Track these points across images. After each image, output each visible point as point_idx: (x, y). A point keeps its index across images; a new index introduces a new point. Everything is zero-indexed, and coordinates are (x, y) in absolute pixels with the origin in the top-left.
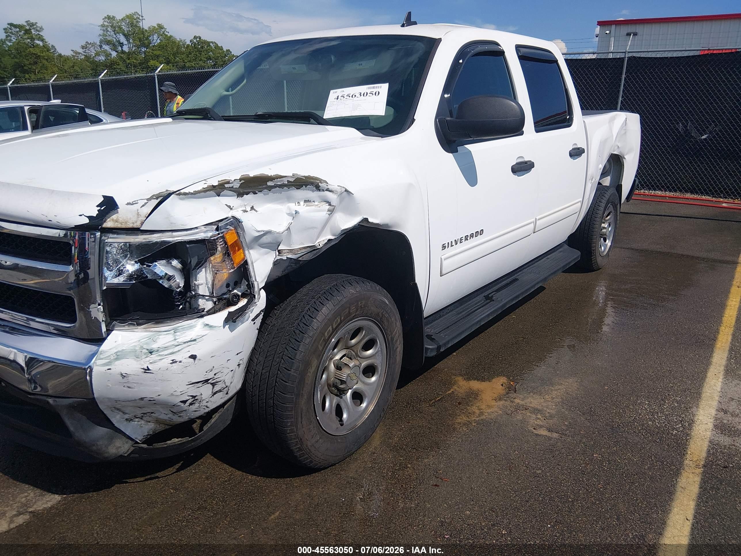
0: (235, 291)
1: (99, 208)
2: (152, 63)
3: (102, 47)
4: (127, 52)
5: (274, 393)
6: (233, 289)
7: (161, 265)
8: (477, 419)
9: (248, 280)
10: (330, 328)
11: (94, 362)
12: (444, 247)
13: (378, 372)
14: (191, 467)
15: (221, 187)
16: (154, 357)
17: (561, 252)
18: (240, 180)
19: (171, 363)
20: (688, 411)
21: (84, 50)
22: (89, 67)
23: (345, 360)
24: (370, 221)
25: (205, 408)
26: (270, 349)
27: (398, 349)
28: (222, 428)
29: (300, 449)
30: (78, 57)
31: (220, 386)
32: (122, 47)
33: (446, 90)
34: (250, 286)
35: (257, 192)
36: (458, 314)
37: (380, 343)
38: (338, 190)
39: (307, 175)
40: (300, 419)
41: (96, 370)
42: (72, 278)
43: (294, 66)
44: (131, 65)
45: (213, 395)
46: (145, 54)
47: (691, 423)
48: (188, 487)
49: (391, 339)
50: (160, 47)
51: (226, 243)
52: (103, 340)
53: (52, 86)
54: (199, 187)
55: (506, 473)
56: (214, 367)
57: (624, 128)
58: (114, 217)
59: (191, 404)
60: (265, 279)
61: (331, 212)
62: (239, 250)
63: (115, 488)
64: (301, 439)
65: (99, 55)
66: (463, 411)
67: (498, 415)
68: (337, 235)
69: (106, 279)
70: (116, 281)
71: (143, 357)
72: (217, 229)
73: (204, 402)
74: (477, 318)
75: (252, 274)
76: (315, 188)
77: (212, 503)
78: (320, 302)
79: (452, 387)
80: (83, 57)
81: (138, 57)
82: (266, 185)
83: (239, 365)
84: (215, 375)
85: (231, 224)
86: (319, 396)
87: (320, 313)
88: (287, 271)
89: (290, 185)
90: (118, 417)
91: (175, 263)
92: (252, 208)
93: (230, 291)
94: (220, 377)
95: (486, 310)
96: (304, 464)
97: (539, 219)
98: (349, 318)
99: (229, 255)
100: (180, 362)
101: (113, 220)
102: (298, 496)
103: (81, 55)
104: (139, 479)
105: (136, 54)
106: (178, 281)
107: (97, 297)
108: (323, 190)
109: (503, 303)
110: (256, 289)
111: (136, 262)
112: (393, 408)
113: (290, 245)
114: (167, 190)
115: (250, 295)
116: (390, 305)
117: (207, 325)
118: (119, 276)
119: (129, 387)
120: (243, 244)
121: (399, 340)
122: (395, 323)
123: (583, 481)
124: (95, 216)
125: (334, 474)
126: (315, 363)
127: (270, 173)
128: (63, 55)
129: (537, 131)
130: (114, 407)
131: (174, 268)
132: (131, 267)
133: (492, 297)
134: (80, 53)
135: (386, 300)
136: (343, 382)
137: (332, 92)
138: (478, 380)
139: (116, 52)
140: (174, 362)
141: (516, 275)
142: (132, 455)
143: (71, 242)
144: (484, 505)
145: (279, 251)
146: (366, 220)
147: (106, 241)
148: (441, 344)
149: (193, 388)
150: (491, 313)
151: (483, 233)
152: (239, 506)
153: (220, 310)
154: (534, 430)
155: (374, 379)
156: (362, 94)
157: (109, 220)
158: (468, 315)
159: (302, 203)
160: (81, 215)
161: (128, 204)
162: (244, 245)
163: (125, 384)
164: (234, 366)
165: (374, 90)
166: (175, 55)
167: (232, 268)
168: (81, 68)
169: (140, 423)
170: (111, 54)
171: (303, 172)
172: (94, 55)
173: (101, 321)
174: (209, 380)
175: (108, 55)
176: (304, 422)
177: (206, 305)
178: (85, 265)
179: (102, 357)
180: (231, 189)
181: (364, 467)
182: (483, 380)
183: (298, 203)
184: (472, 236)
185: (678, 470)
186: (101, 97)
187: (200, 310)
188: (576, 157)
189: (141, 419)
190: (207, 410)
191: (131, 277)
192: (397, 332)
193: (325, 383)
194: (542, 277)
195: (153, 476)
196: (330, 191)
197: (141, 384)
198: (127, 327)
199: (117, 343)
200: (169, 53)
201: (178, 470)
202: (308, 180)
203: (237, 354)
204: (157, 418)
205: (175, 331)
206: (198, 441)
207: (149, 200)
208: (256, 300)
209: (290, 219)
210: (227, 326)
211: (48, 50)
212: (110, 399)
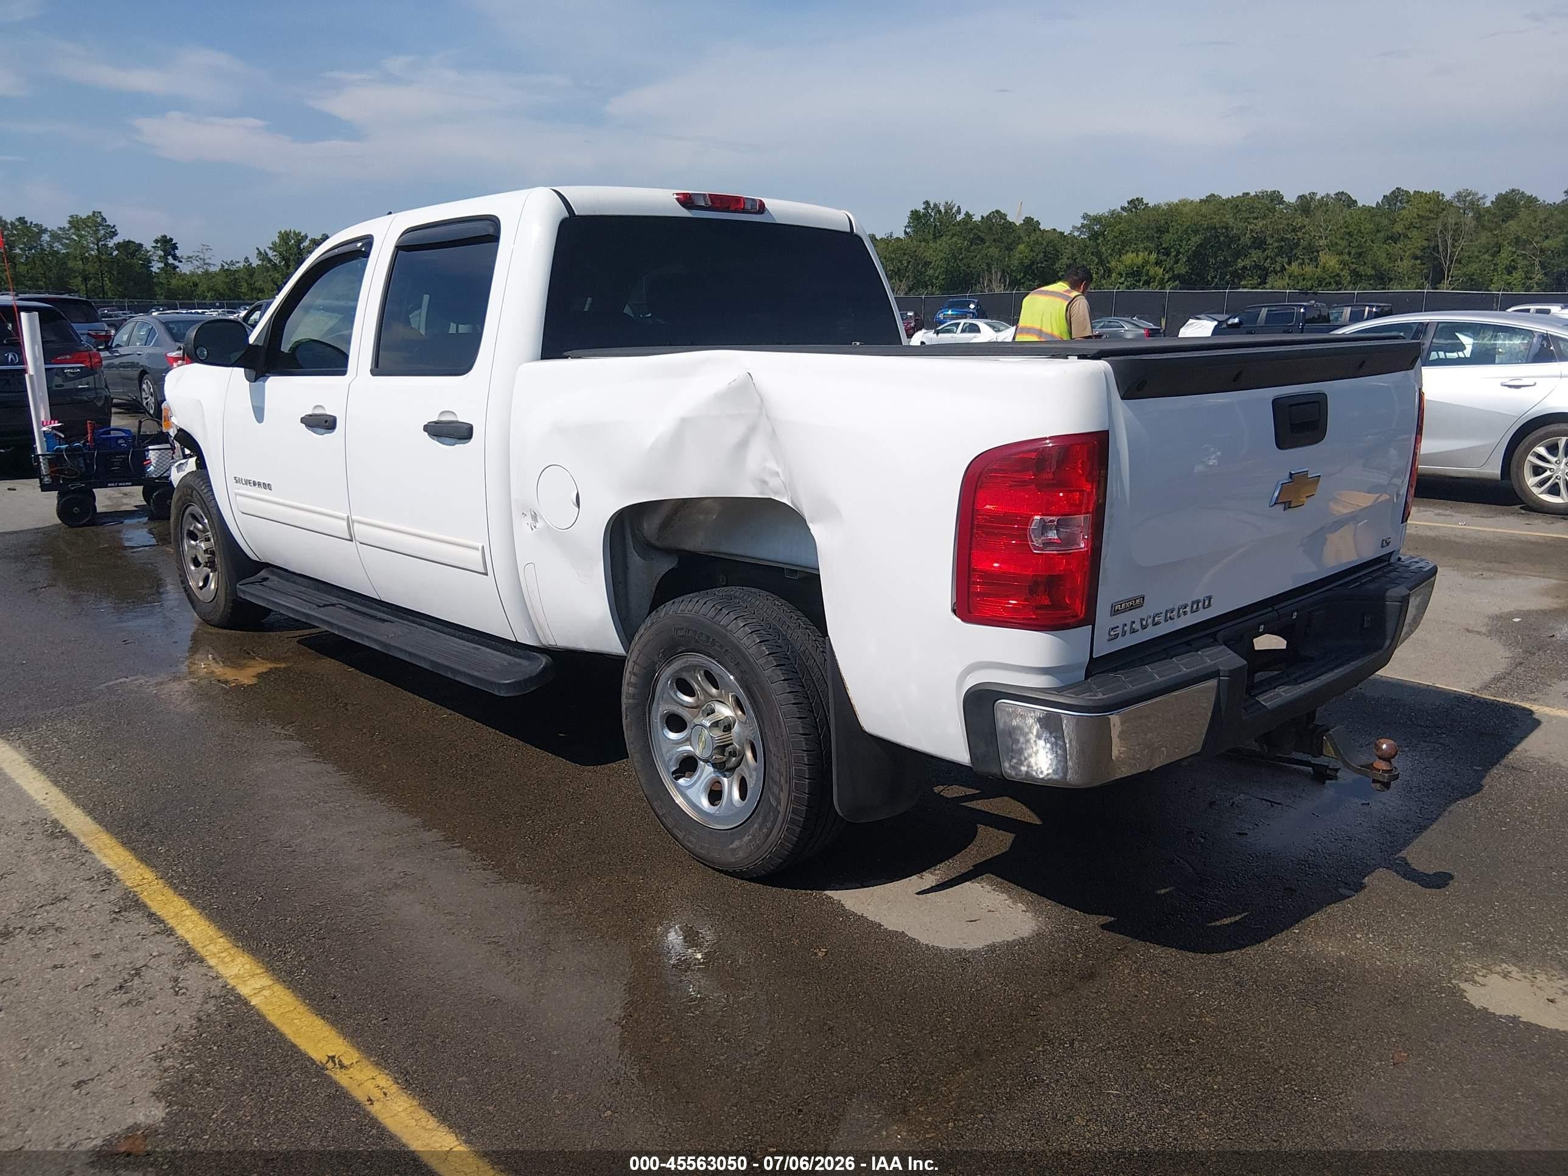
129: (375, 373)
188: (449, 440)
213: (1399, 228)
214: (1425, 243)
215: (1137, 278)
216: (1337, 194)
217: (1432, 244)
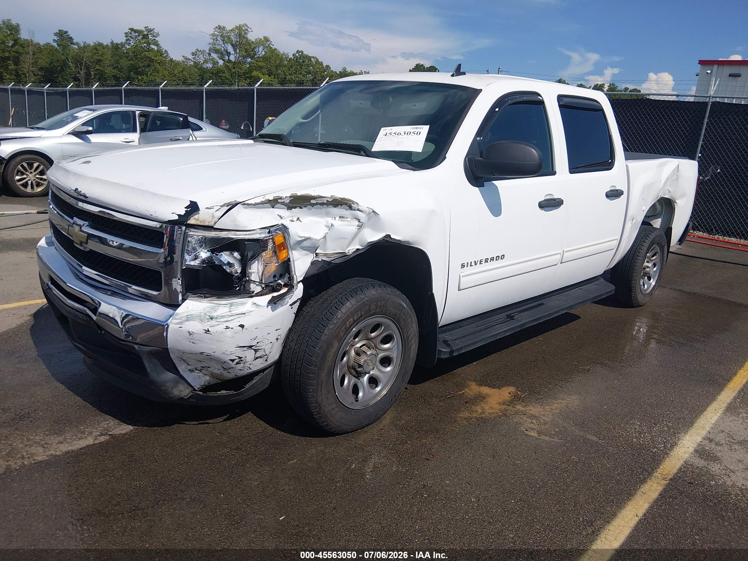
0: (280, 281)
1: (186, 209)
2: (255, 73)
3: (211, 55)
4: (233, 61)
5: (302, 365)
6: (278, 280)
7: (226, 255)
8: (478, 416)
9: (289, 274)
10: (351, 319)
11: (171, 321)
12: (463, 266)
13: (393, 363)
14: (235, 419)
15: (275, 201)
16: (213, 322)
17: (595, 284)
18: (290, 197)
19: (225, 329)
20: (674, 436)
21: (194, 57)
22: (197, 73)
23: (364, 348)
24: (392, 237)
25: (248, 369)
26: (302, 330)
27: (413, 347)
28: (261, 390)
29: (319, 413)
30: (188, 62)
31: (261, 353)
32: (229, 56)
33: (479, 133)
34: (291, 278)
35: (303, 207)
36: (477, 327)
37: (397, 339)
38: (366, 210)
39: (342, 197)
40: (320, 387)
41: (171, 326)
42: (162, 260)
43: (361, 102)
44: (235, 74)
45: (255, 360)
46: (250, 64)
47: (674, 445)
48: (230, 433)
49: (407, 337)
50: (265, 58)
51: (274, 243)
52: (179, 306)
53: (161, 91)
54: (258, 200)
55: (489, 459)
56: (257, 337)
57: (676, 174)
58: (196, 217)
59: (237, 363)
60: (303, 274)
61: (360, 227)
62: (284, 250)
63: (175, 426)
64: (320, 405)
65: (207, 63)
66: (467, 409)
67: (498, 416)
68: (364, 245)
69: (186, 261)
70: (192, 263)
71: (206, 321)
72: (269, 233)
73: (248, 364)
74: (494, 332)
75: (293, 269)
76: (348, 208)
77: (247, 446)
78: (346, 298)
79: (463, 389)
80: (192, 63)
81: (243, 67)
82: (310, 202)
83: (277, 339)
84: (258, 343)
85: (280, 229)
86: (338, 373)
87: (345, 306)
88: (320, 270)
89: (328, 204)
90: (183, 367)
91: (236, 254)
92: (298, 219)
93: (276, 281)
94: (261, 346)
95: (504, 327)
96: (321, 426)
97: (566, 252)
98: (370, 314)
99: (276, 253)
100: (232, 328)
101: (195, 219)
102: (314, 451)
103: (190, 61)
104: (194, 423)
105: (241, 64)
106: (236, 268)
107: (179, 273)
108: (355, 210)
109: (522, 323)
110: (295, 282)
111: (208, 251)
112: (407, 398)
113: (325, 250)
114: (235, 201)
115: (290, 286)
116: (407, 309)
117: (255, 304)
118: (195, 260)
119: (193, 343)
120: (288, 245)
121: (413, 339)
122: (411, 325)
123: (555, 474)
124: (183, 214)
125: (346, 440)
126: (336, 345)
127: (313, 193)
128: (174, 60)
129: (571, 172)
130: (181, 358)
131: (235, 258)
132: (204, 254)
133: (514, 316)
134: (189, 59)
135: (404, 304)
136: (360, 366)
137: (382, 129)
138: (489, 387)
139: (223, 60)
140: (227, 328)
141: (543, 300)
142: (191, 400)
143: (164, 232)
144: (463, 478)
145: (316, 254)
146: (389, 236)
147: (189, 233)
148: (454, 349)
149: (240, 351)
150: (509, 330)
151: (504, 258)
152: (267, 451)
153: (266, 294)
154: (525, 431)
155: (389, 369)
156: (406, 133)
157: (192, 218)
158: (485, 329)
159: (337, 218)
160: (173, 213)
161: (207, 208)
162: (288, 247)
163: (190, 340)
164: (274, 340)
165: (417, 130)
166: (277, 67)
167: (277, 263)
168: (189, 73)
169: (199, 375)
170: (218, 63)
171: (340, 195)
172: (202, 62)
173: (179, 292)
174: (253, 346)
175: (215, 63)
176: (323, 391)
177: (256, 288)
178: (172, 251)
179: (177, 317)
180: (283, 203)
181: (371, 438)
182: (493, 387)
183: (335, 218)
184: (492, 259)
185: (645, 479)
186: (204, 105)
187: (251, 292)
188: (613, 198)
189: (201, 371)
190: (250, 371)
191: (203, 261)
192: (413, 332)
193: (345, 365)
194: (569, 305)
195: (205, 422)
196: (360, 211)
197: (202, 341)
198: (197, 298)
199: (188, 309)
200: (271, 65)
201: (225, 420)
202: (343, 201)
203: (276, 330)
204: (212, 372)
205: (231, 305)
206: (241, 396)
207: (222, 206)
208: (294, 290)
209: (326, 230)
210: (270, 307)
211: (161, 55)
212: (178, 350)
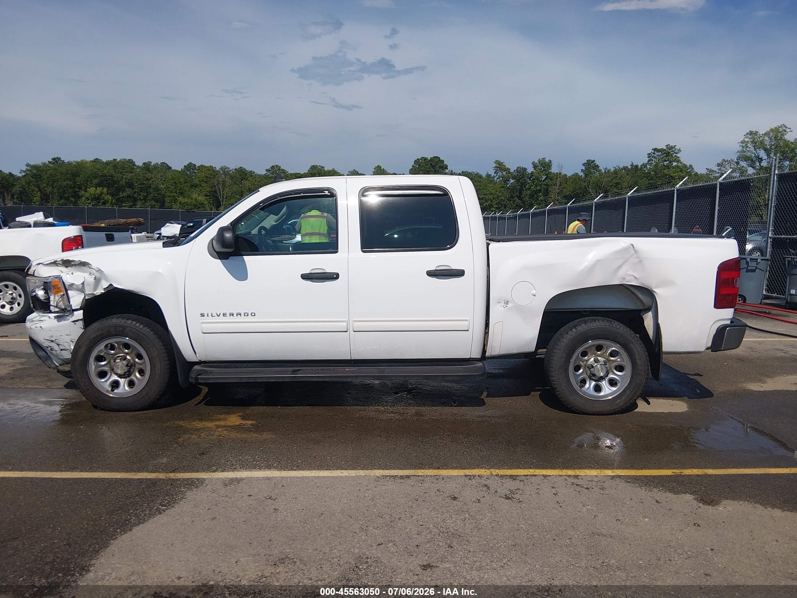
3: (739, 163)
4: (766, 167)
13: (145, 375)
15: (55, 263)
18: (61, 261)
21: (719, 168)
24: (115, 286)
30: (712, 175)
32: (760, 163)
35: (71, 266)
38: (96, 269)
45: (61, 350)
54: (48, 262)
57: (634, 256)
62: (57, 289)
83: (71, 341)
84: (56, 340)
85: (59, 278)
86: (93, 367)
92: (72, 273)
94: (59, 342)
98: (111, 334)
100: (38, 328)
113: (87, 292)
117: (49, 317)
126: (84, 348)
127: (71, 259)
128: (698, 174)
133: (301, 370)
139: (753, 167)
145: (84, 293)
146: (111, 285)
155: (142, 377)
164: (68, 341)
170: (747, 171)
174: (53, 341)
176: (78, 375)
180: (60, 264)
188: (445, 277)
193: (105, 366)
209: (82, 280)
210: (56, 319)
213: (196, 181)
214: (211, 189)
215: (98, 201)
216: (161, 163)
217: (214, 189)
